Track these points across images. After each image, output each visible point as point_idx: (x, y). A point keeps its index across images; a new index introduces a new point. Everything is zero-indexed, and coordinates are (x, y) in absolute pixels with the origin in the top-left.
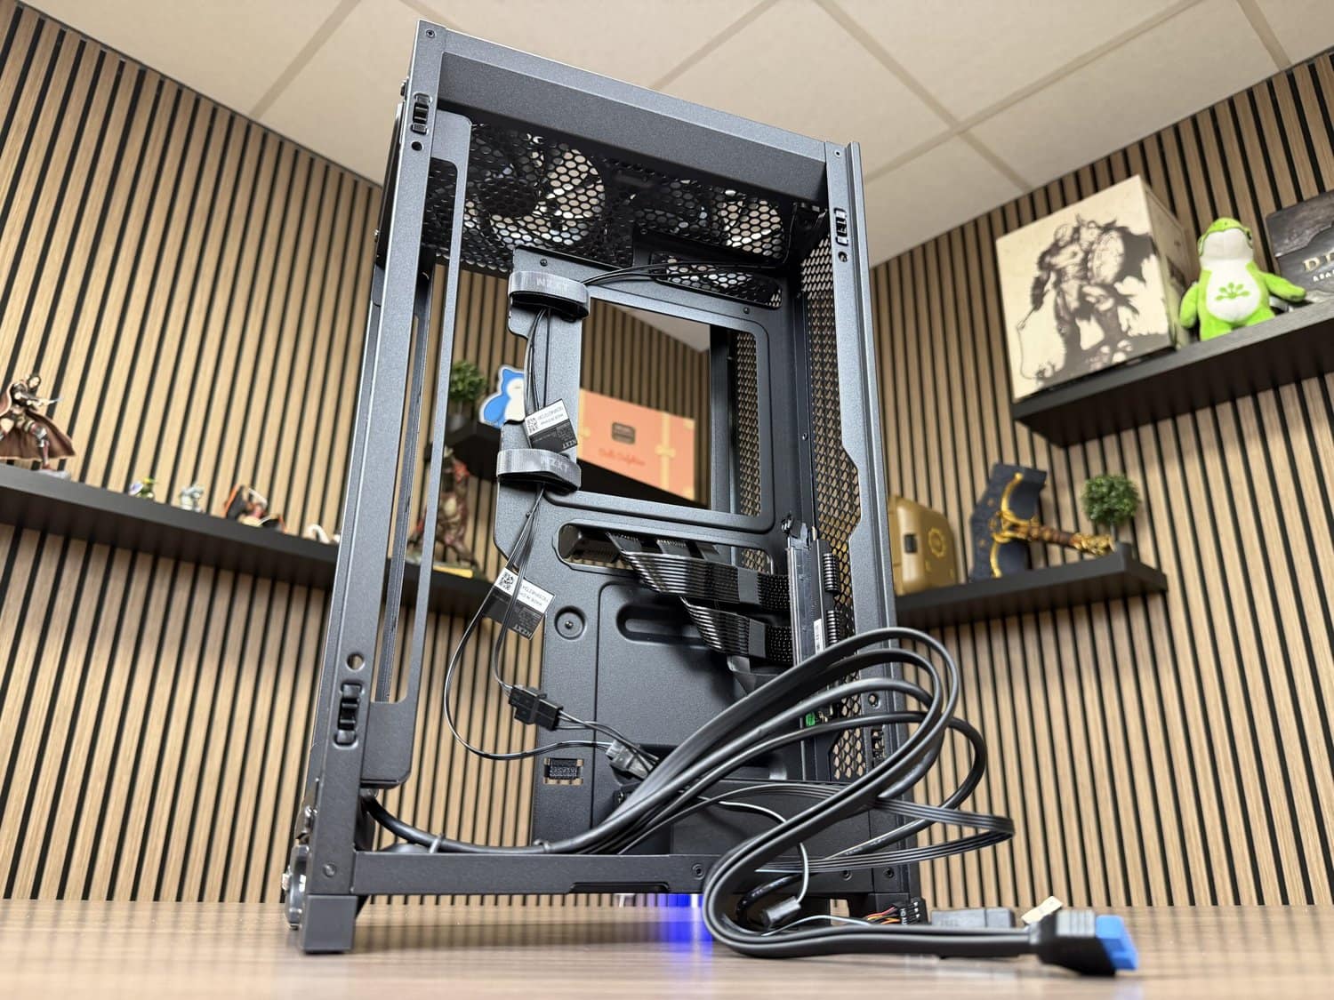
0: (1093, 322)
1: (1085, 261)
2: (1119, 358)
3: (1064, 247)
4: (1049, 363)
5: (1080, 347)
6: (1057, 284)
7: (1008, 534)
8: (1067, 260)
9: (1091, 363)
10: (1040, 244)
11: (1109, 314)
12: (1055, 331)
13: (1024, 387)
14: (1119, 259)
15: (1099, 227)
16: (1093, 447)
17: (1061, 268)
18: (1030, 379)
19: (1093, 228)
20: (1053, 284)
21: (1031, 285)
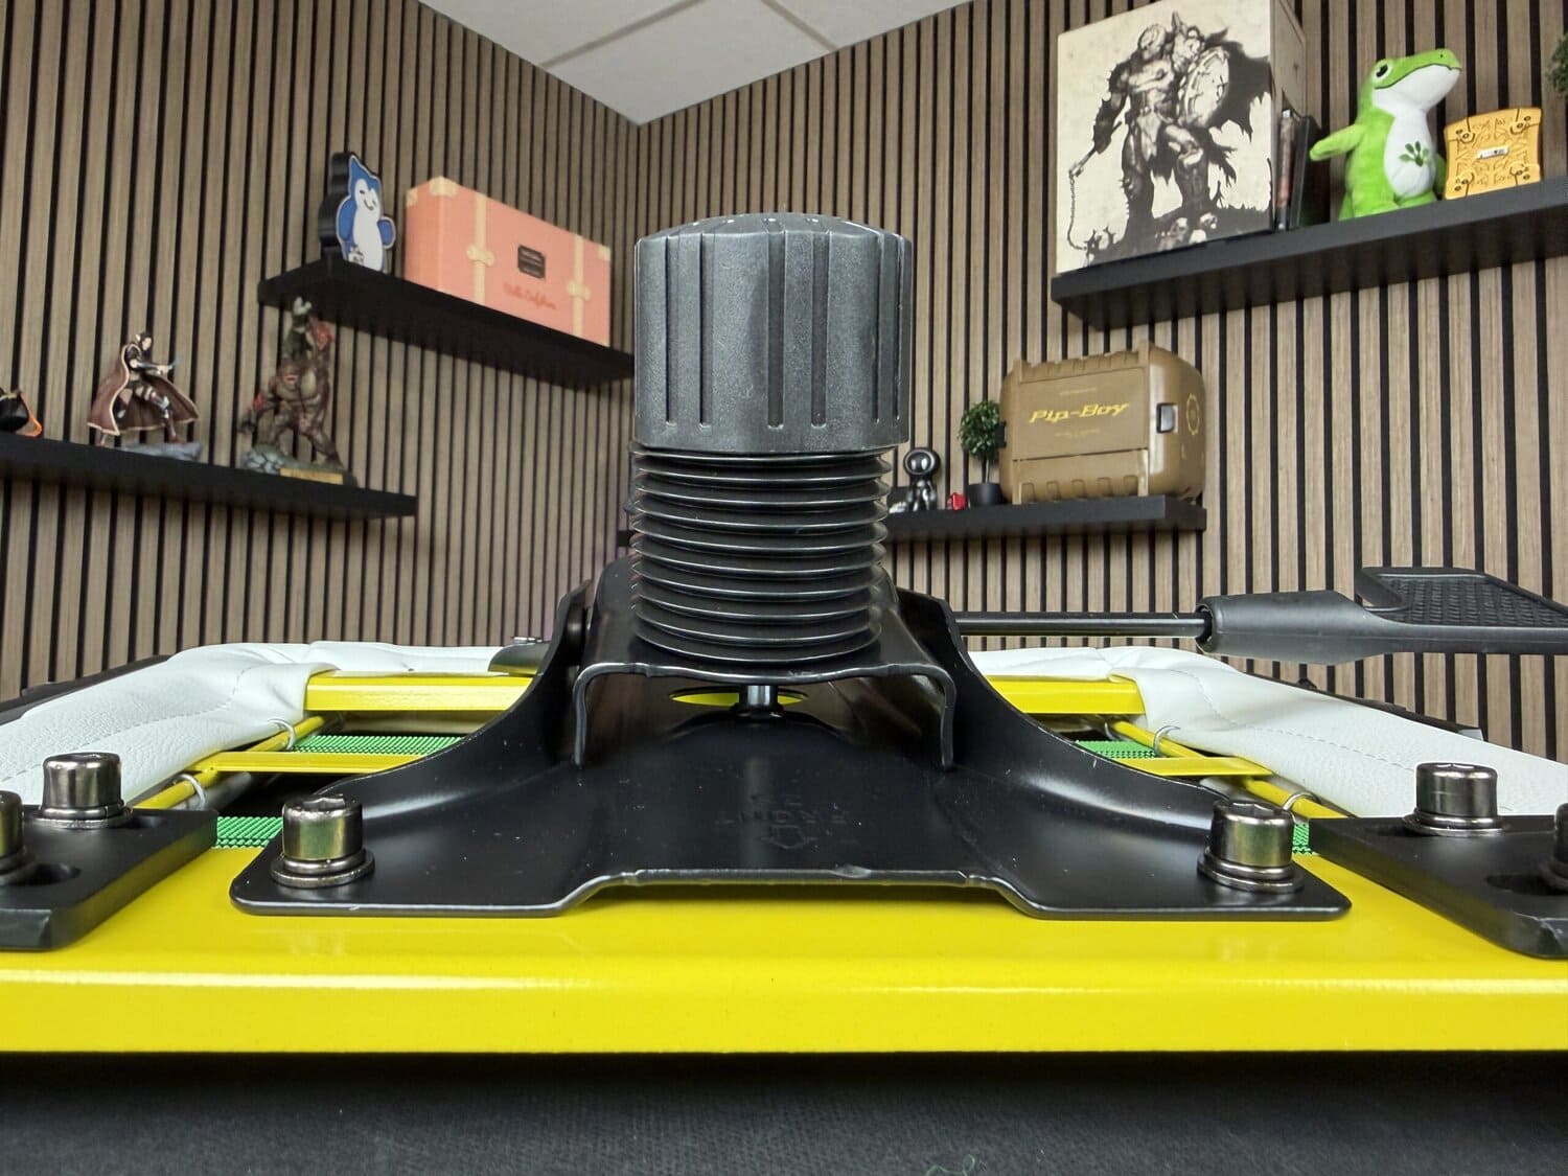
0: (1172, 179)
1: (1175, 87)
2: (1199, 236)
3: (1150, 61)
4: (1106, 230)
5: (1151, 214)
6: (1130, 118)
8: (1153, 80)
9: (1160, 238)
10: (1117, 51)
11: (1195, 171)
12: (1121, 184)
13: (1070, 259)
14: (1221, 88)
15: (1201, 38)
17: (1141, 93)
18: (1080, 248)
19: (1192, 38)
20: (1126, 115)
21: (1098, 111)
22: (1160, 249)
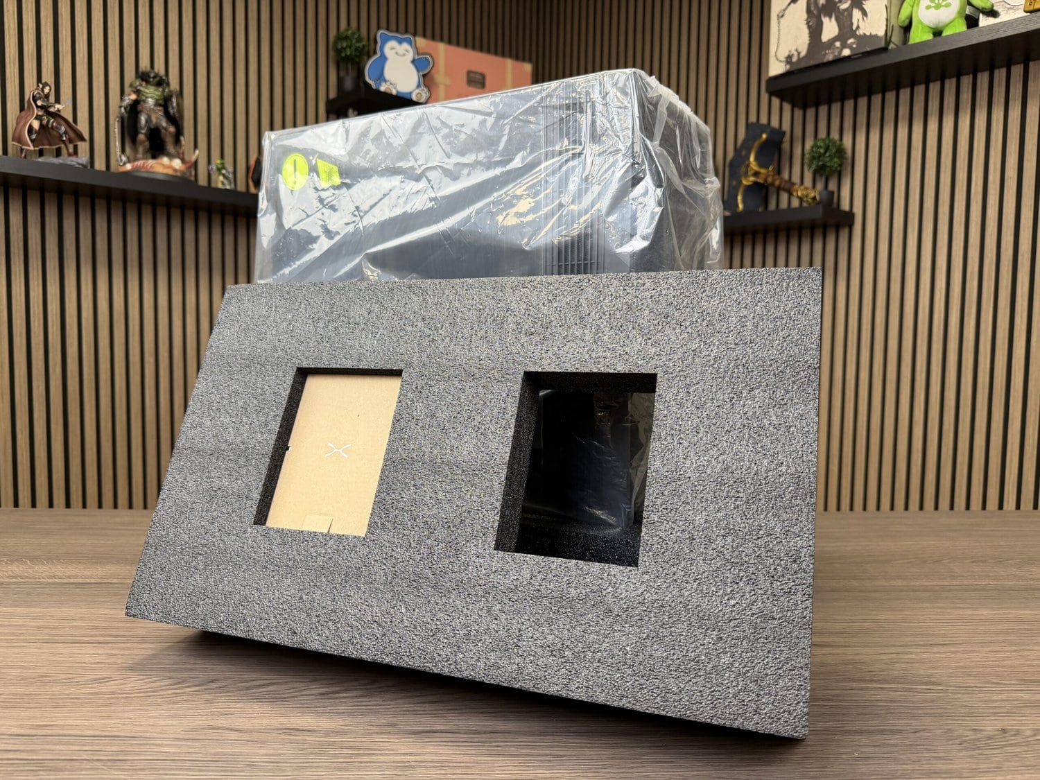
0: (833, 19)
2: (846, 52)
4: (797, 50)
5: (821, 40)
7: (752, 179)
9: (824, 55)
11: (846, 13)
12: (805, 22)
13: (776, 68)
16: (823, 110)
18: (781, 61)
22: (825, 60)
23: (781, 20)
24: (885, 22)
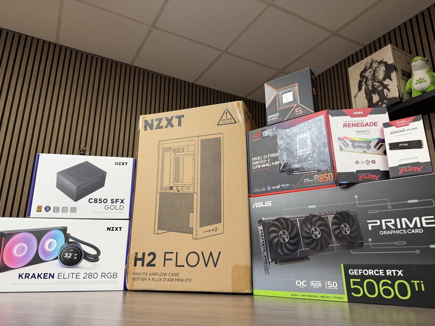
0: (376, 94)
1: (374, 74)
2: (384, 106)
3: (368, 70)
5: (373, 103)
6: (366, 82)
8: (369, 74)
10: (360, 69)
11: (381, 91)
12: (365, 97)
14: (384, 72)
15: (378, 62)
17: (367, 77)
19: (376, 63)
20: (364, 82)
21: (358, 83)
23: (356, 98)
24: (398, 92)
